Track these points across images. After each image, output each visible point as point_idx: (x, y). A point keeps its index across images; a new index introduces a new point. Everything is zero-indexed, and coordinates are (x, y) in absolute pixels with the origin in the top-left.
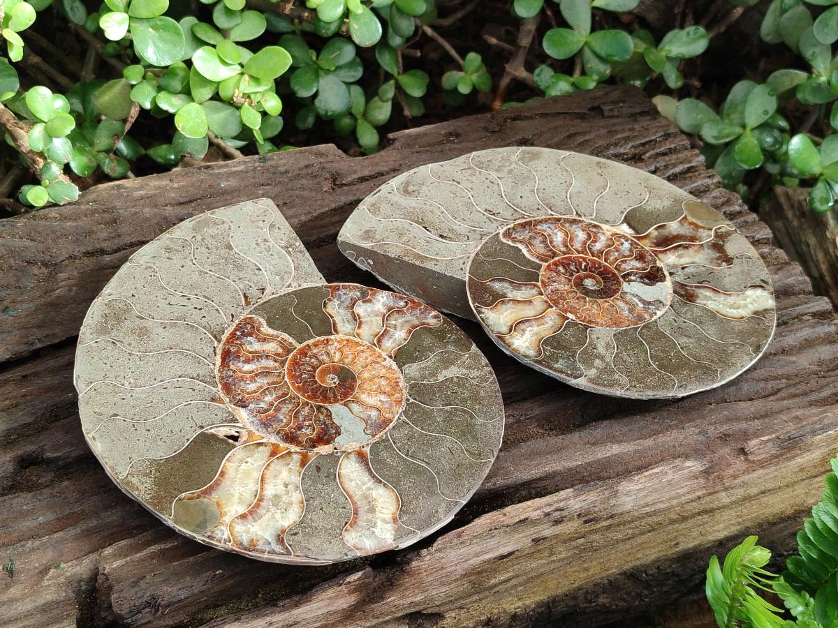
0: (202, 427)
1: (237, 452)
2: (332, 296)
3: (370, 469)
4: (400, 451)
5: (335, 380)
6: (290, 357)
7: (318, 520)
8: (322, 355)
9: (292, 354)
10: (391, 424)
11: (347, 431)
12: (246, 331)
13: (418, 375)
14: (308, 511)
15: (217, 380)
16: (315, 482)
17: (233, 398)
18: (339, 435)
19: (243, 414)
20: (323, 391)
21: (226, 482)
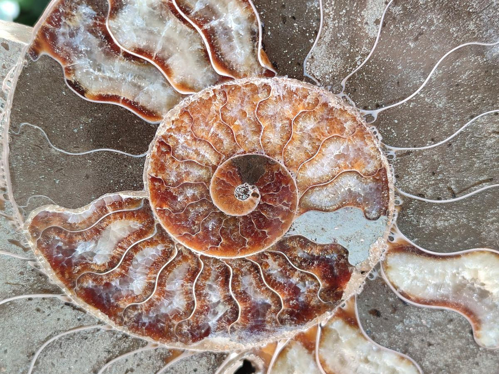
2: (64, 60)
3: (430, 255)
4: (439, 199)
5: (251, 191)
6: (158, 220)
8: (188, 173)
9: (155, 214)
10: (389, 175)
11: (348, 239)
12: (60, 244)
13: (339, 62)
14: (419, 360)
15: (133, 335)
16: (390, 329)
17: (182, 335)
18: (347, 253)
19: (218, 341)
20: (258, 221)
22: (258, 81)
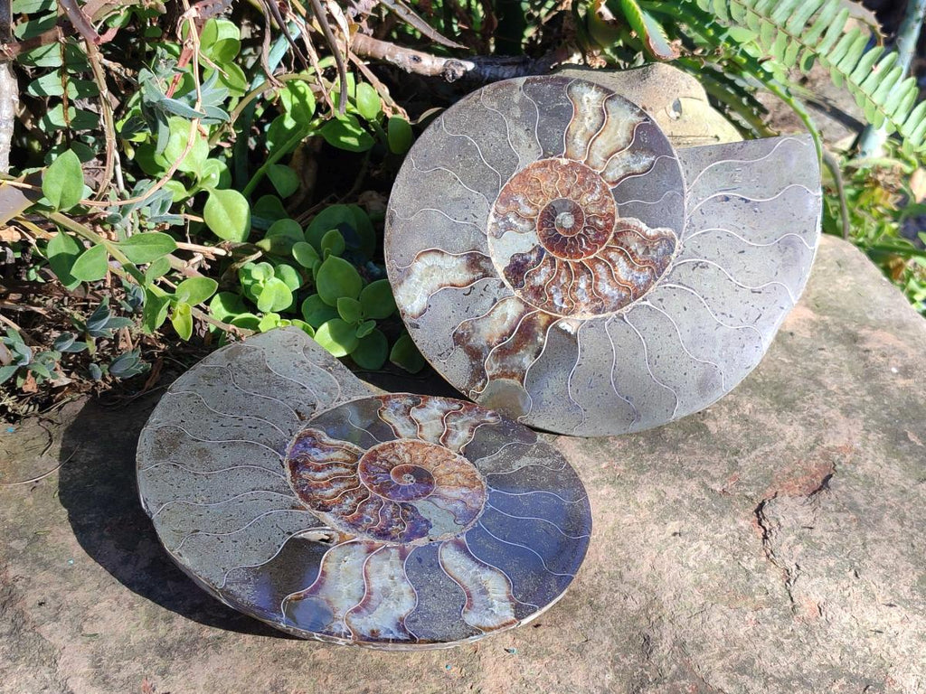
0: (290, 533)
1: (333, 552)
2: (385, 406)
3: (471, 555)
4: (496, 536)
5: (412, 479)
6: (360, 462)
7: (433, 605)
8: (391, 458)
9: (361, 459)
10: (480, 513)
11: (437, 523)
12: (308, 443)
13: (493, 467)
14: (421, 599)
15: (292, 489)
16: (420, 572)
17: (314, 504)
18: (431, 527)
19: (328, 518)
20: (403, 490)
21: (329, 581)
22: (453, 453)
